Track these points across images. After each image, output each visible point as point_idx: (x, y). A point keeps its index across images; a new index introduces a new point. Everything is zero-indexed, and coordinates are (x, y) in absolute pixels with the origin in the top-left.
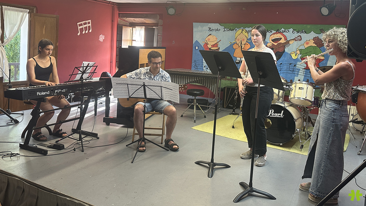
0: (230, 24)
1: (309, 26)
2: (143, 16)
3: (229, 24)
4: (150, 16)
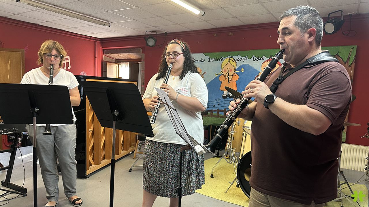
0: (216, 53)
2: (126, 51)
3: (214, 53)
4: (133, 50)
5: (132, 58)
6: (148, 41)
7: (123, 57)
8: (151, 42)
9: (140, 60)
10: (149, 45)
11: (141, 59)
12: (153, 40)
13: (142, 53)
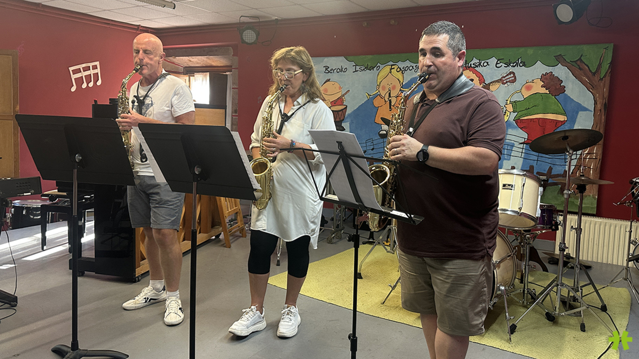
0: (367, 56)
1: (530, 51)
2: (204, 51)
3: (364, 56)
4: (216, 51)
5: (214, 64)
6: (244, 34)
7: (198, 63)
8: (249, 36)
9: (229, 68)
10: (246, 41)
11: (232, 66)
12: (253, 32)
13: (233, 55)
